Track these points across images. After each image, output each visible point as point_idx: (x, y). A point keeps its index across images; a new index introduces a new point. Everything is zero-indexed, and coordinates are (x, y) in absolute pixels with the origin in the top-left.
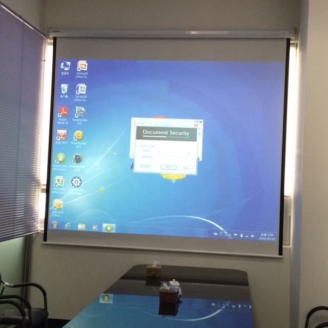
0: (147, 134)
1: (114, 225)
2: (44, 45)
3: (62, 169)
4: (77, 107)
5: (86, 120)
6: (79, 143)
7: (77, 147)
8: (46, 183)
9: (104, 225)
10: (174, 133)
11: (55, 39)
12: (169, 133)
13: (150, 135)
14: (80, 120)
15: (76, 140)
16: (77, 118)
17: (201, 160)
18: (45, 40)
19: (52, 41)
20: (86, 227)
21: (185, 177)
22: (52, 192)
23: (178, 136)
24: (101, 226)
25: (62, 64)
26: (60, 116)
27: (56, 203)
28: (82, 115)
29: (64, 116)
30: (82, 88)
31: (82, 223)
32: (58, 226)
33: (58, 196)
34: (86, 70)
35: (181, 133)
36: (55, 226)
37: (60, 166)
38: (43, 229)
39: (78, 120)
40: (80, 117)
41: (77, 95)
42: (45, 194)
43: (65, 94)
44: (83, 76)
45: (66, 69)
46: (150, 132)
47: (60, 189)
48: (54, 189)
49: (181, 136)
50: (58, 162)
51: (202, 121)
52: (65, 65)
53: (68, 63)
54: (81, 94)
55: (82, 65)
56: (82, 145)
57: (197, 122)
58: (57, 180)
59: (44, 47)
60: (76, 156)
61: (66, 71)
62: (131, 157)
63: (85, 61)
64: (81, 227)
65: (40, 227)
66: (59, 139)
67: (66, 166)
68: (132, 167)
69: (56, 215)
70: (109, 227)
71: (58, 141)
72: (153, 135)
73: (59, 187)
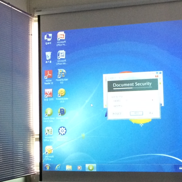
0: (116, 87)
1: (95, 165)
2: (30, 23)
3: (51, 121)
4: (59, 70)
5: (66, 80)
6: (62, 99)
7: (61, 102)
8: (38, 134)
9: (87, 166)
10: (138, 84)
11: (39, 17)
12: (135, 84)
13: (119, 87)
14: (62, 80)
15: (60, 96)
16: (59, 79)
17: (163, 105)
18: (31, 19)
19: (37, 19)
20: (72, 167)
21: (151, 120)
22: (44, 140)
23: (143, 86)
24: (84, 167)
25: (46, 36)
26: (47, 78)
27: (47, 149)
30: (62, 54)
31: (69, 164)
32: (50, 168)
33: (49, 144)
35: (144, 84)
36: (48, 168)
37: (48, 118)
38: (39, 171)
40: (62, 78)
41: (58, 60)
42: (38, 143)
43: (49, 60)
44: (62, 44)
45: (49, 40)
46: (119, 85)
47: (50, 138)
48: (46, 138)
49: (145, 86)
50: (47, 116)
51: (162, 72)
52: (48, 37)
53: (50, 35)
54: (61, 59)
55: (61, 35)
56: (65, 100)
57: (157, 73)
58: (47, 130)
59: (30, 25)
60: (61, 109)
61: (49, 42)
62: (105, 107)
63: (63, 32)
64: (69, 168)
65: (36, 169)
66: (47, 97)
67: (53, 118)
68: (106, 116)
69: (48, 159)
70: (91, 167)
71: (46, 98)
72: (121, 87)
73: (49, 136)
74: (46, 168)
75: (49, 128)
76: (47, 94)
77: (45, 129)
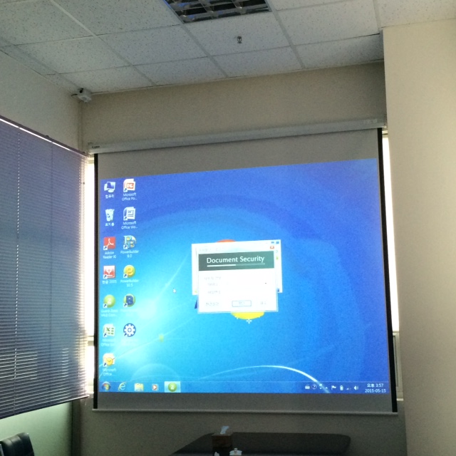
0: (211, 264)
1: (178, 383)
2: (82, 165)
3: (112, 315)
4: (125, 237)
5: (137, 252)
6: (130, 281)
7: (128, 285)
8: (93, 334)
9: (167, 384)
10: (244, 260)
11: (96, 156)
12: (239, 260)
13: (216, 264)
14: (130, 252)
15: (126, 277)
16: (126, 250)
17: (281, 291)
18: (84, 158)
19: (93, 159)
20: (144, 387)
21: (262, 314)
22: (101, 345)
23: (251, 262)
24: (162, 385)
25: (106, 185)
26: (106, 249)
28: (132, 246)
29: (111, 248)
30: (130, 212)
31: (140, 382)
32: (110, 387)
33: (108, 350)
34: (134, 189)
35: (253, 259)
36: (107, 388)
37: (108, 311)
38: (93, 392)
39: (127, 252)
40: (130, 248)
41: (125, 221)
42: (92, 348)
43: (111, 222)
44: (130, 197)
45: (111, 191)
46: (216, 261)
47: (109, 340)
48: (104, 340)
49: (254, 262)
50: (106, 307)
51: (280, 241)
52: (109, 186)
53: (113, 184)
54: (130, 220)
55: (129, 184)
56: (134, 283)
57: (273, 242)
58: (106, 329)
59: (82, 168)
60: (128, 297)
61: (111, 194)
62: (194, 293)
63: (132, 180)
64: (138, 388)
65: (88, 390)
66: (106, 278)
67: (116, 311)
68: (196, 307)
69: (107, 374)
70: (173, 386)
71: (105, 280)
72: (219, 264)
73: (109, 337)
74: (103, 387)
75: (110, 326)
76: (106, 273)
77: (104, 328)
